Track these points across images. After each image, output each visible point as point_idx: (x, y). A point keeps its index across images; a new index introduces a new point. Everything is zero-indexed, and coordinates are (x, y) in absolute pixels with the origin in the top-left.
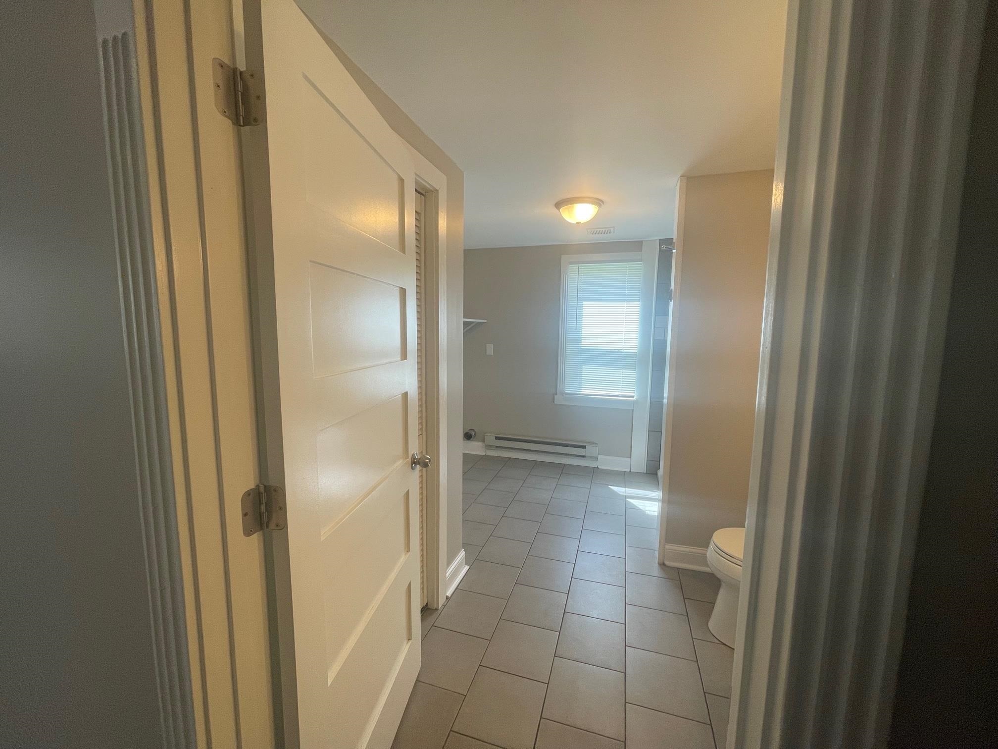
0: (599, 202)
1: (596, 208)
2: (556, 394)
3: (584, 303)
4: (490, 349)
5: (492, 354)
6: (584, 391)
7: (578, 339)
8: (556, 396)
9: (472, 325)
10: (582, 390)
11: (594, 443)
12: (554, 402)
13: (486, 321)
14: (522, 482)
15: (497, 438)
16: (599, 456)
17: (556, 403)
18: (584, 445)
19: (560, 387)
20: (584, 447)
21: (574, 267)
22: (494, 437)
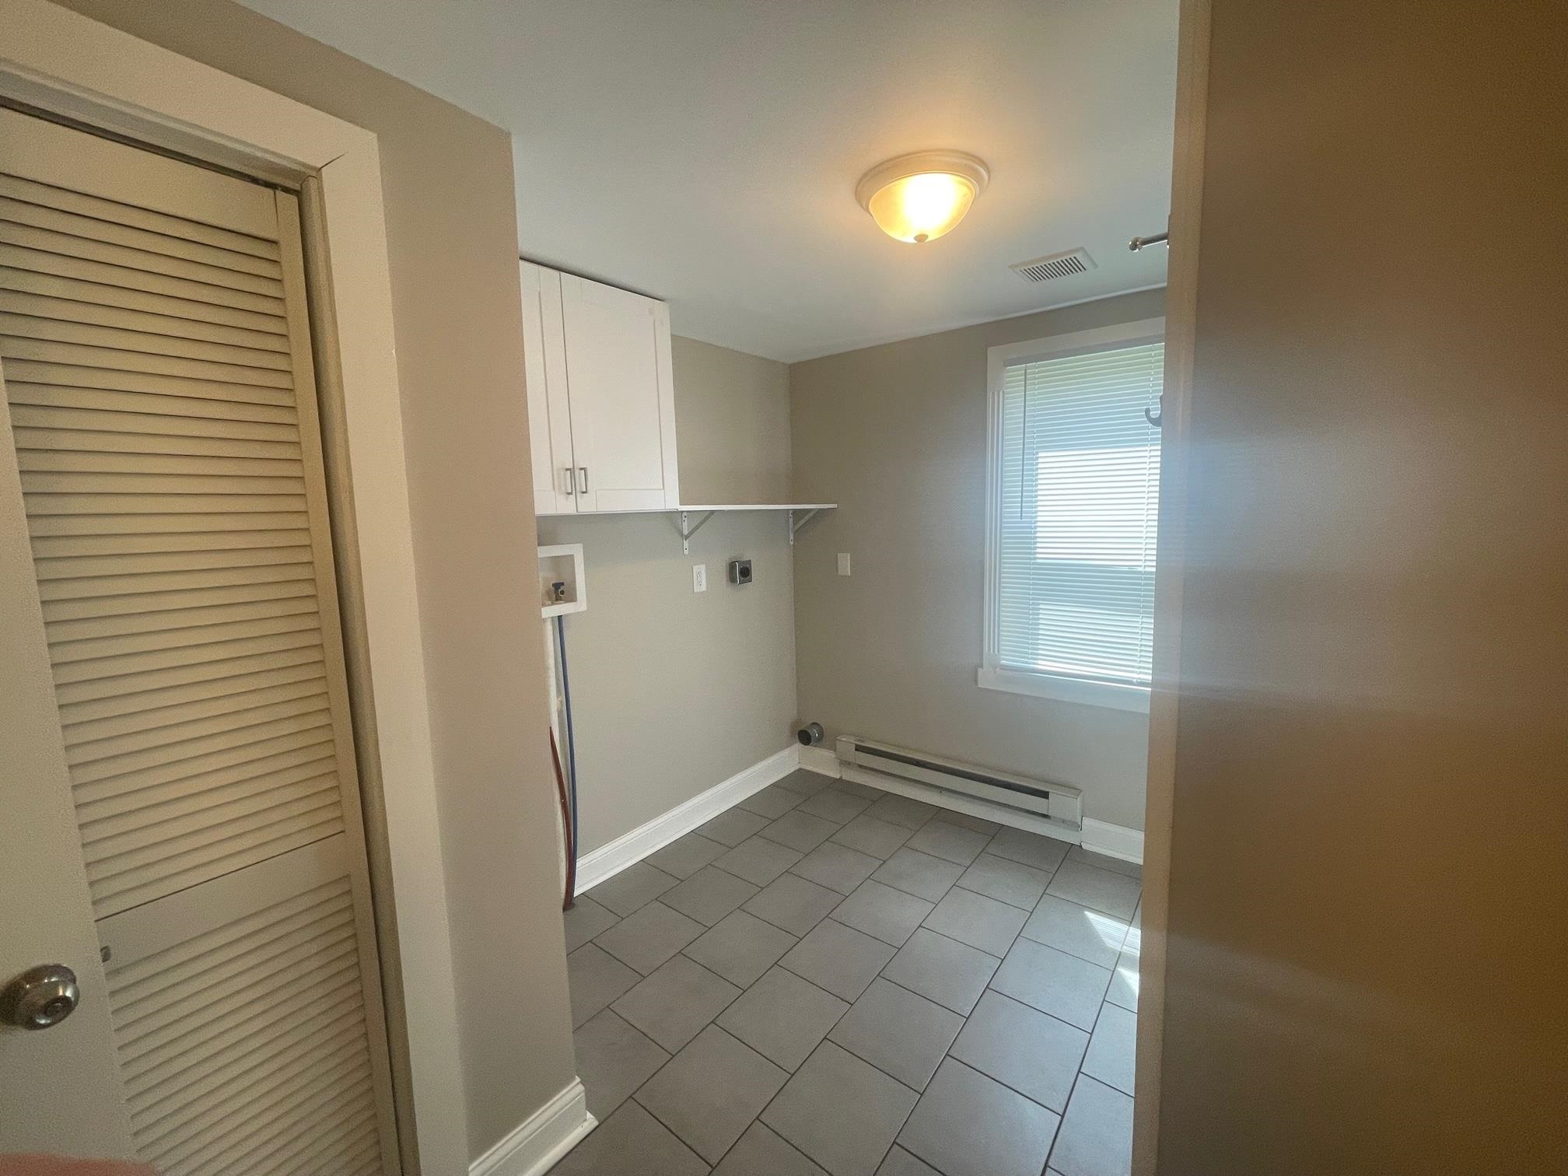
0: (970, 165)
1: (962, 183)
2: (981, 666)
3: (1040, 455)
4: (845, 564)
5: (849, 574)
6: (1043, 665)
7: (1028, 540)
8: (980, 669)
9: (807, 518)
10: (1040, 662)
11: (1073, 788)
12: (976, 683)
13: (835, 506)
14: (878, 863)
15: (858, 748)
16: (1086, 821)
17: (980, 686)
18: (1047, 790)
19: (989, 650)
20: (1045, 795)
21: (1015, 372)
22: (854, 746)
